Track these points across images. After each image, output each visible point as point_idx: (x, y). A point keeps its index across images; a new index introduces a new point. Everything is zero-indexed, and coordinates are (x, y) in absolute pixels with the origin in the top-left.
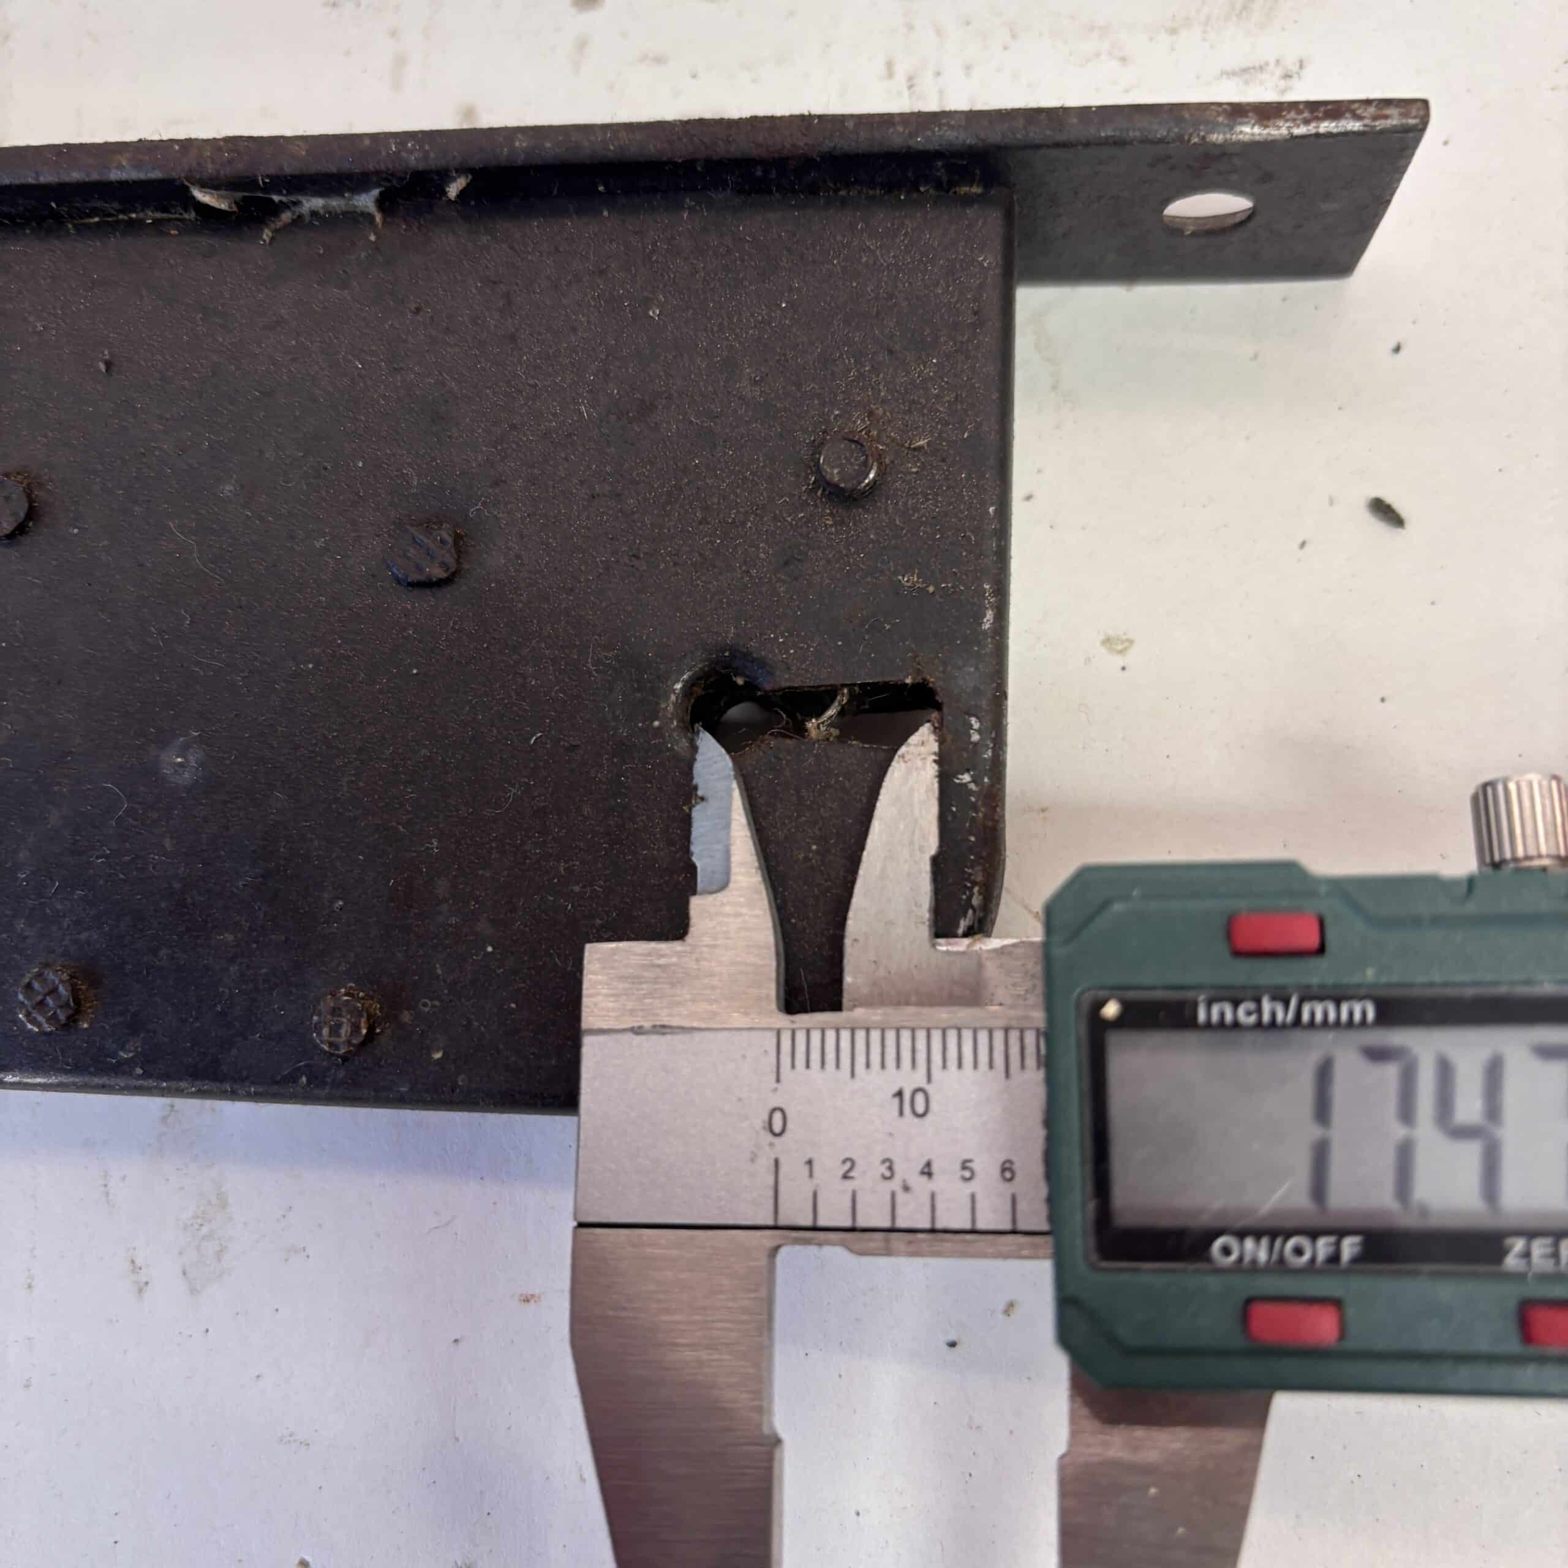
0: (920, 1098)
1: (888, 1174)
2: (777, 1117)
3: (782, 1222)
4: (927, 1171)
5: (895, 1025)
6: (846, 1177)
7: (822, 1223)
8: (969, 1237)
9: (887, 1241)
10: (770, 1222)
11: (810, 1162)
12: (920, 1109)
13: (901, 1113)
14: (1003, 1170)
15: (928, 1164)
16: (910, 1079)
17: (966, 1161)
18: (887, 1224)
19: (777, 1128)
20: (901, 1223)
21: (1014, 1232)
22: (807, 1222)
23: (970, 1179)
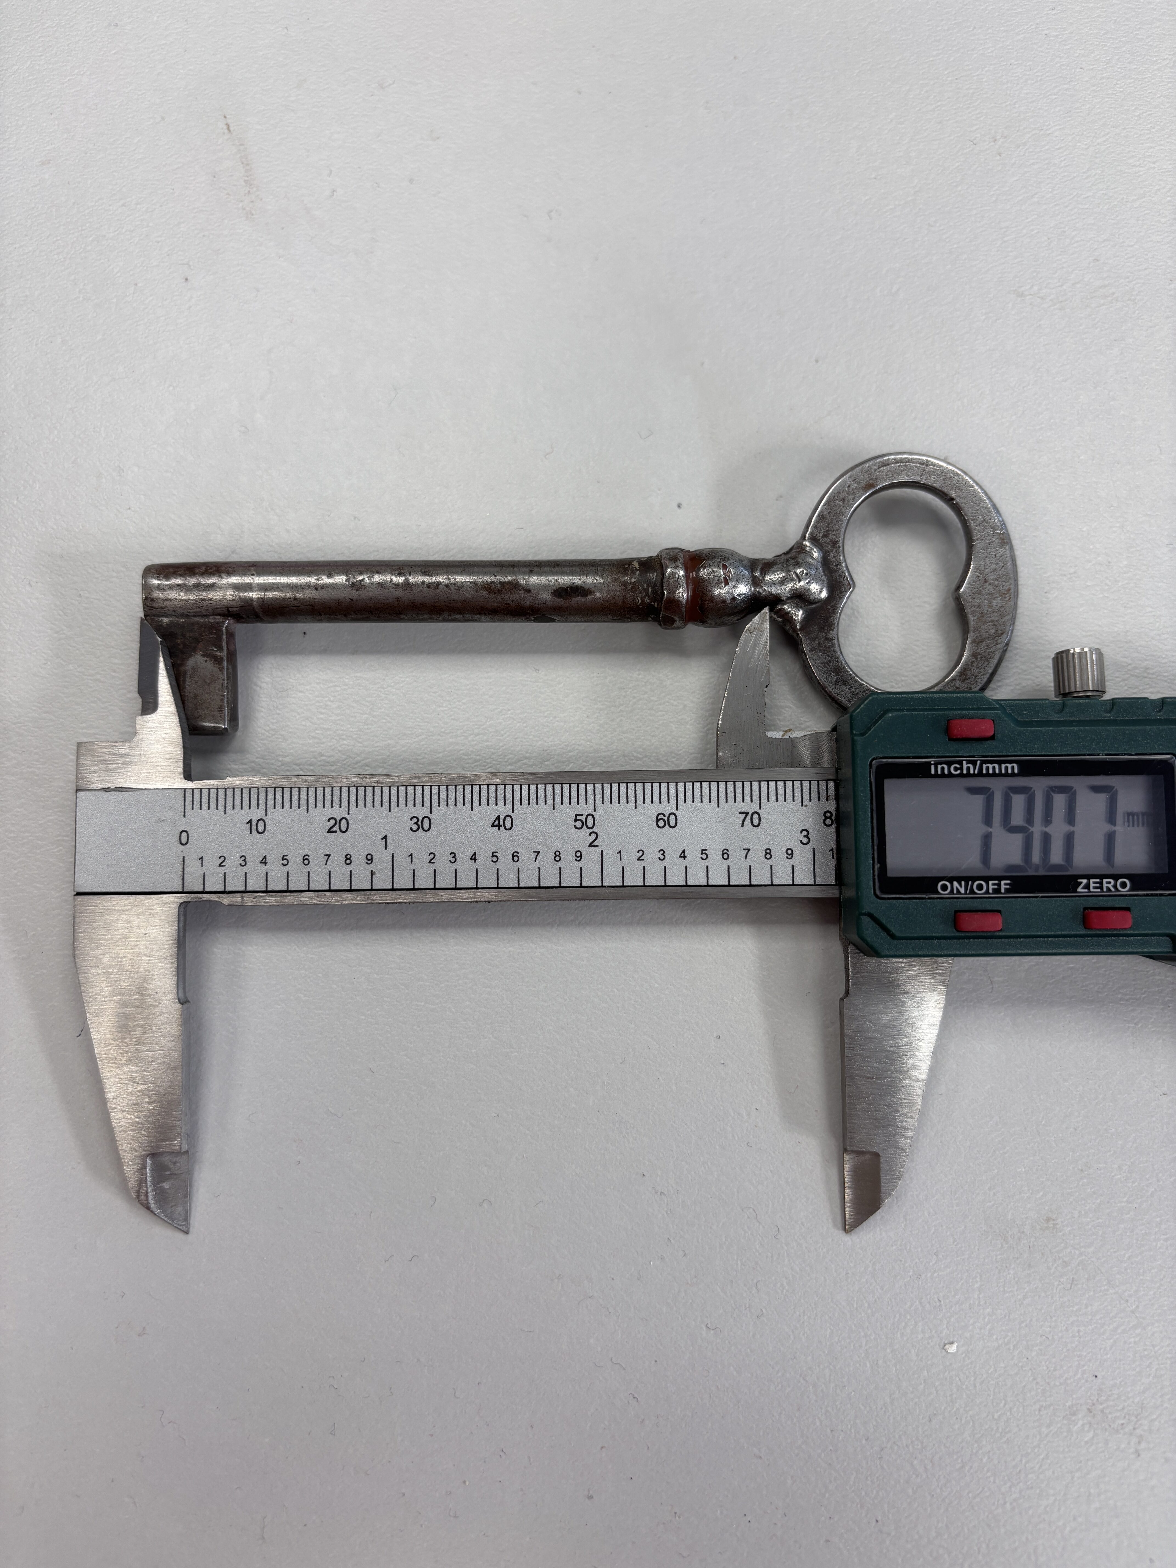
0: (261, 824)
1: (243, 863)
2: (184, 834)
3: (185, 890)
4: (264, 861)
5: (249, 786)
6: (220, 865)
7: (207, 889)
8: (285, 894)
9: (242, 897)
10: (181, 890)
11: (201, 858)
12: (261, 829)
13: (251, 833)
14: (304, 860)
15: (265, 857)
16: (256, 814)
17: (284, 856)
18: (243, 889)
19: (184, 841)
20: (248, 889)
21: (309, 891)
22: (201, 889)
23: (287, 864)
